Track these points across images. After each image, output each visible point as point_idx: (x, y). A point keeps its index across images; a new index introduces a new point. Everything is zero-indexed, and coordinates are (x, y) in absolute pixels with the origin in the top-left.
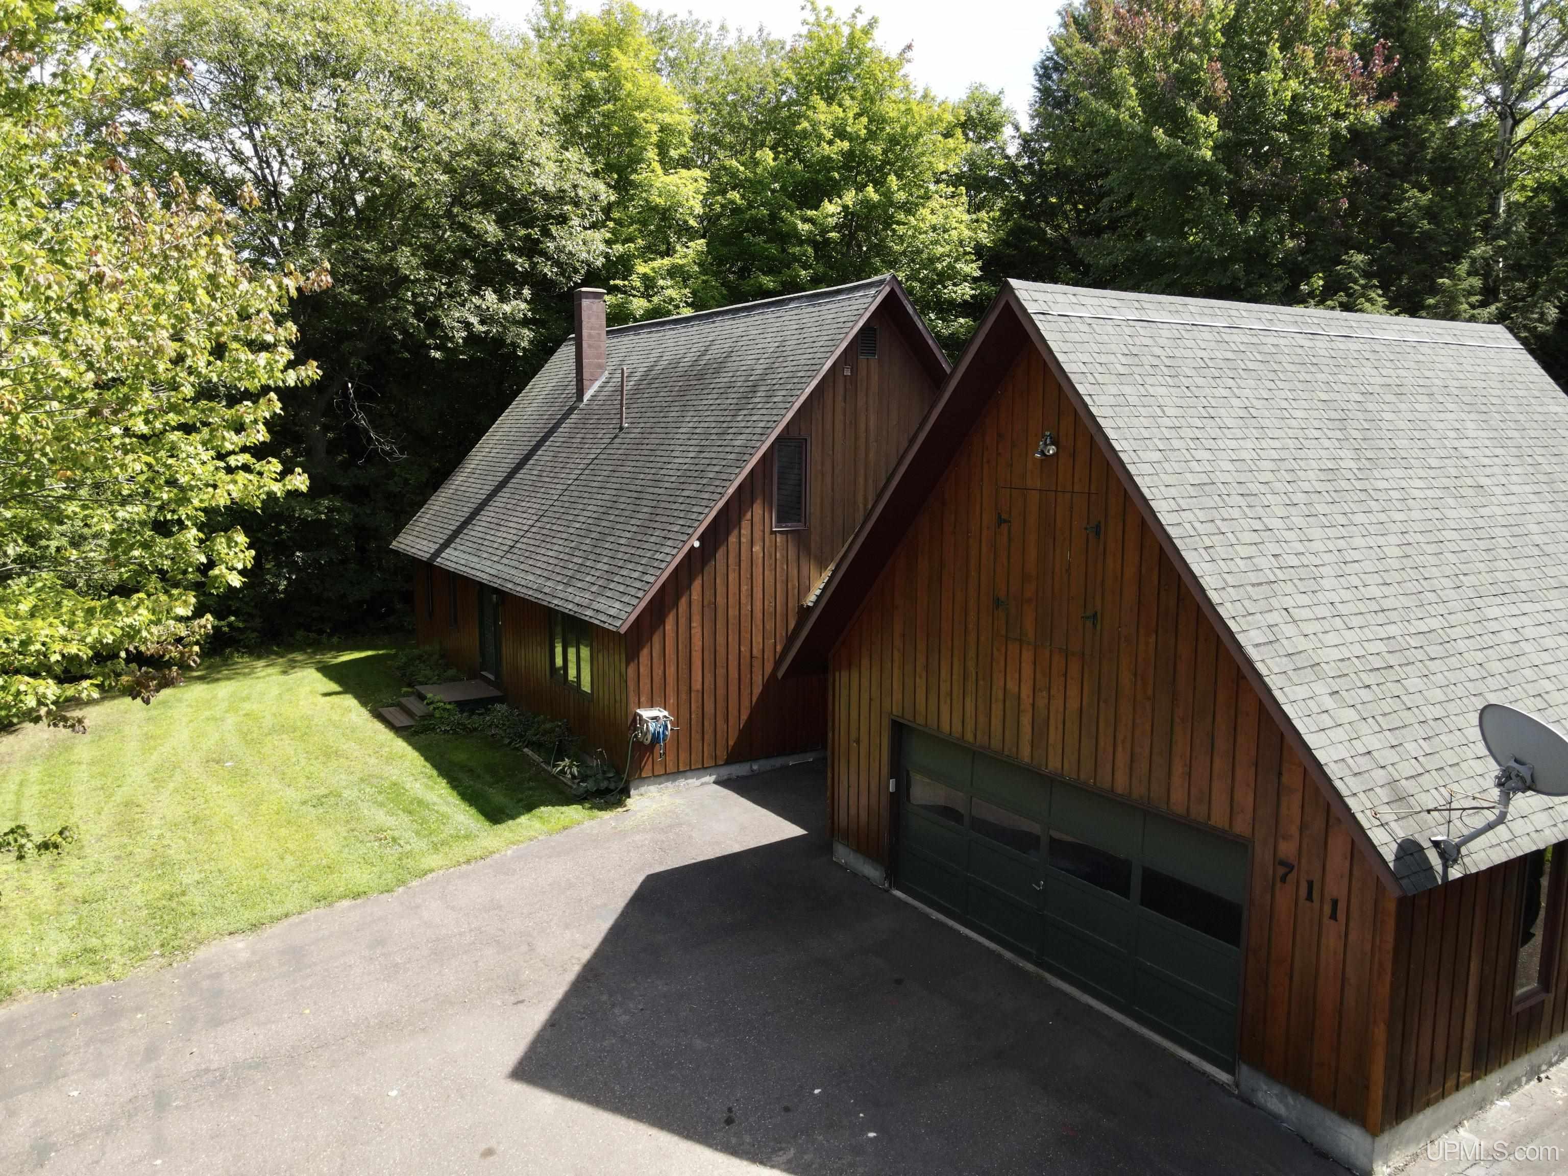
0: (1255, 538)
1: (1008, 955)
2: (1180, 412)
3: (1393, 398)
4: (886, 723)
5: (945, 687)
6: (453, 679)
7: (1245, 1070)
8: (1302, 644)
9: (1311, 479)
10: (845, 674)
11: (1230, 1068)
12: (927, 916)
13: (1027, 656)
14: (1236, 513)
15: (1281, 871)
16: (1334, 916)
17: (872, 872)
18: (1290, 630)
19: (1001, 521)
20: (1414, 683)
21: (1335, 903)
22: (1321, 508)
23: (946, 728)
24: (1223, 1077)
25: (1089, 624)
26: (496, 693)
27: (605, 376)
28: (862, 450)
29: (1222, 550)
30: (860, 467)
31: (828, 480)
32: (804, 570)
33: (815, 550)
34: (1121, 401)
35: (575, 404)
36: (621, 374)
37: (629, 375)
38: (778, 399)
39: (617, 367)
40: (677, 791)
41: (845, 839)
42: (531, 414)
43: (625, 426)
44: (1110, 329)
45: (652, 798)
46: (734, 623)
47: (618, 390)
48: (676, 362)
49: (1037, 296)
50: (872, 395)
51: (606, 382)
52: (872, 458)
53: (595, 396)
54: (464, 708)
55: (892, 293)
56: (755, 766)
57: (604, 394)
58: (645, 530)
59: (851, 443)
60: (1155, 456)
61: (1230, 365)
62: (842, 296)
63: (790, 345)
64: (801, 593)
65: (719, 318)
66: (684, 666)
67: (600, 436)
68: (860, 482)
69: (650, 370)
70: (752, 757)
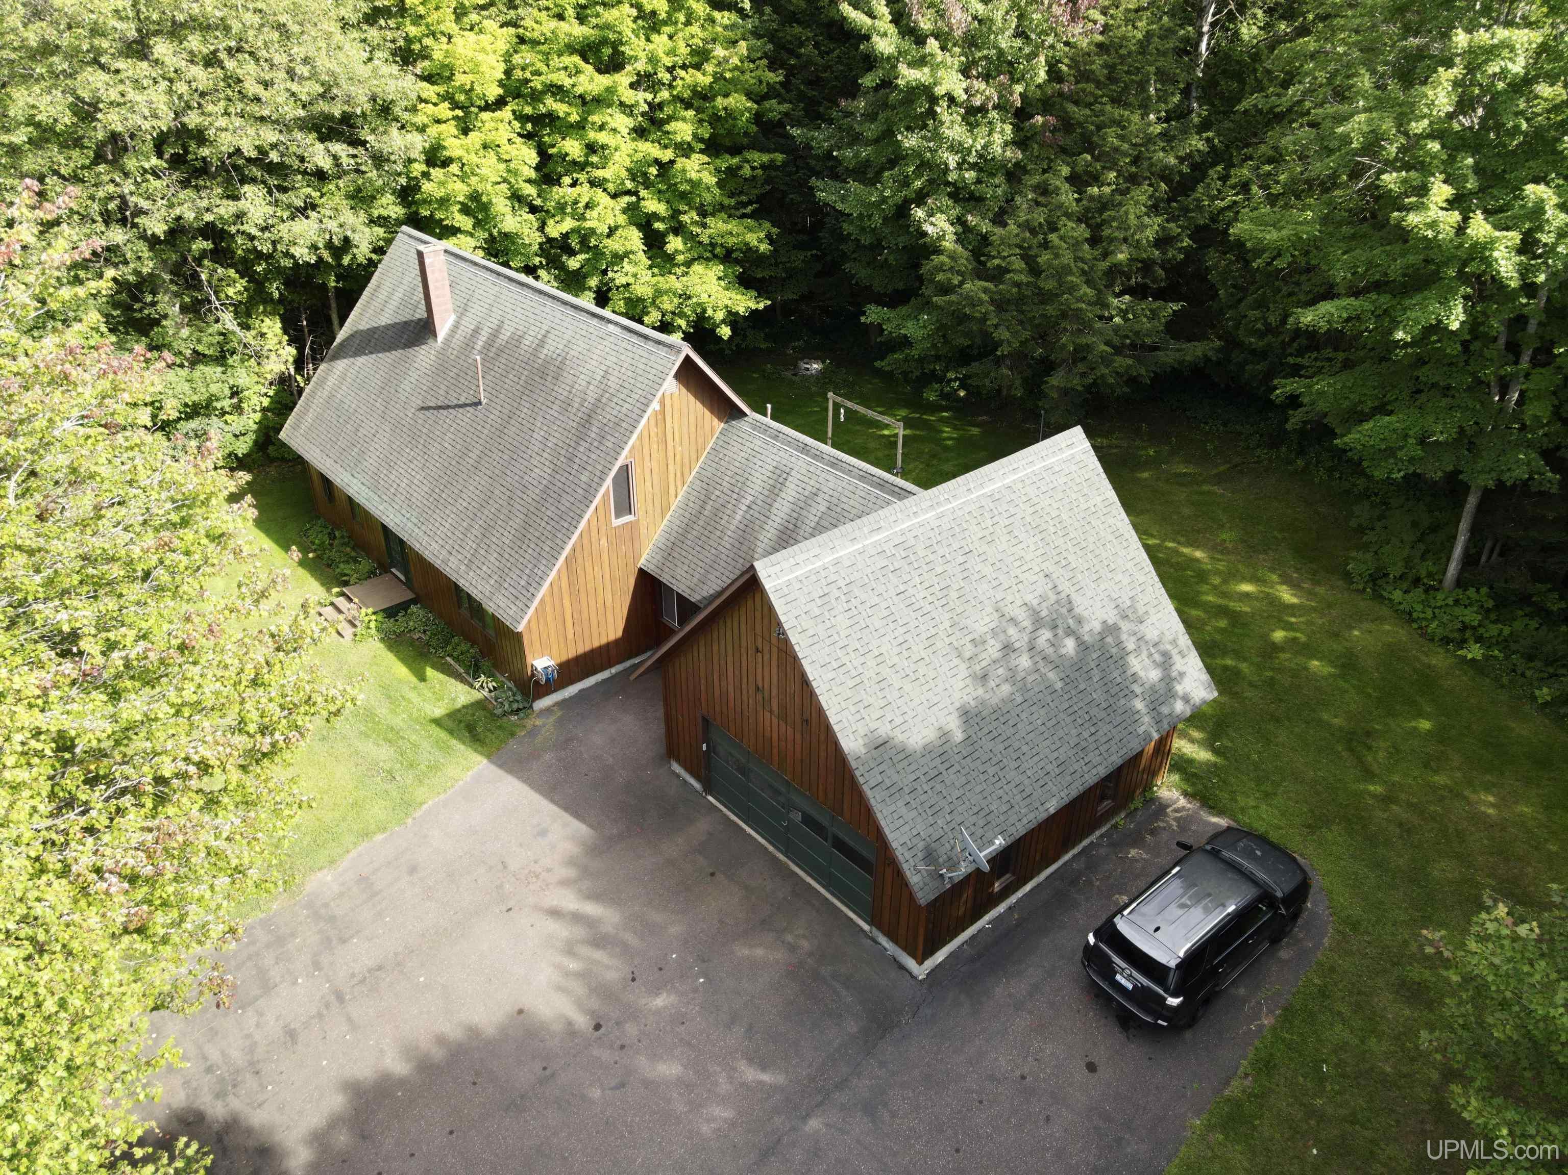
0: (881, 713)
1: (771, 848)
2: (849, 631)
4: (699, 716)
5: (731, 714)
6: (369, 575)
7: (874, 928)
8: (896, 778)
9: (919, 650)
10: (672, 678)
11: (870, 926)
12: (727, 819)
13: (775, 722)
14: (872, 699)
15: (887, 862)
17: (693, 781)
18: (890, 771)
19: (758, 650)
20: (951, 779)
22: (923, 671)
23: (732, 732)
24: (866, 927)
26: (409, 595)
27: (452, 318)
28: (671, 454)
29: (862, 731)
30: (671, 468)
31: (648, 484)
32: (636, 545)
33: (643, 531)
34: (816, 639)
35: (430, 341)
36: (468, 324)
37: (476, 331)
38: (610, 445)
39: (462, 311)
40: (564, 701)
41: (678, 761)
42: (387, 327)
43: (484, 401)
44: (814, 578)
45: (548, 710)
46: (592, 592)
47: (469, 345)
48: (517, 340)
49: (772, 570)
50: (676, 416)
51: (456, 327)
52: (678, 457)
53: (447, 341)
54: (391, 613)
55: (687, 358)
56: (614, 670)
57: (457, 341)
58: (522, 537)
59: (662, 454)
60: (831, 675)
61: (884, 572)
62: (650, 346)
63: (613, 382)
64: (635, 560)
65: (549, 302)
66: (561, 627)
67: (463, 400)
68: (671, 476)
69: (494, 335)
70: (610, 666)
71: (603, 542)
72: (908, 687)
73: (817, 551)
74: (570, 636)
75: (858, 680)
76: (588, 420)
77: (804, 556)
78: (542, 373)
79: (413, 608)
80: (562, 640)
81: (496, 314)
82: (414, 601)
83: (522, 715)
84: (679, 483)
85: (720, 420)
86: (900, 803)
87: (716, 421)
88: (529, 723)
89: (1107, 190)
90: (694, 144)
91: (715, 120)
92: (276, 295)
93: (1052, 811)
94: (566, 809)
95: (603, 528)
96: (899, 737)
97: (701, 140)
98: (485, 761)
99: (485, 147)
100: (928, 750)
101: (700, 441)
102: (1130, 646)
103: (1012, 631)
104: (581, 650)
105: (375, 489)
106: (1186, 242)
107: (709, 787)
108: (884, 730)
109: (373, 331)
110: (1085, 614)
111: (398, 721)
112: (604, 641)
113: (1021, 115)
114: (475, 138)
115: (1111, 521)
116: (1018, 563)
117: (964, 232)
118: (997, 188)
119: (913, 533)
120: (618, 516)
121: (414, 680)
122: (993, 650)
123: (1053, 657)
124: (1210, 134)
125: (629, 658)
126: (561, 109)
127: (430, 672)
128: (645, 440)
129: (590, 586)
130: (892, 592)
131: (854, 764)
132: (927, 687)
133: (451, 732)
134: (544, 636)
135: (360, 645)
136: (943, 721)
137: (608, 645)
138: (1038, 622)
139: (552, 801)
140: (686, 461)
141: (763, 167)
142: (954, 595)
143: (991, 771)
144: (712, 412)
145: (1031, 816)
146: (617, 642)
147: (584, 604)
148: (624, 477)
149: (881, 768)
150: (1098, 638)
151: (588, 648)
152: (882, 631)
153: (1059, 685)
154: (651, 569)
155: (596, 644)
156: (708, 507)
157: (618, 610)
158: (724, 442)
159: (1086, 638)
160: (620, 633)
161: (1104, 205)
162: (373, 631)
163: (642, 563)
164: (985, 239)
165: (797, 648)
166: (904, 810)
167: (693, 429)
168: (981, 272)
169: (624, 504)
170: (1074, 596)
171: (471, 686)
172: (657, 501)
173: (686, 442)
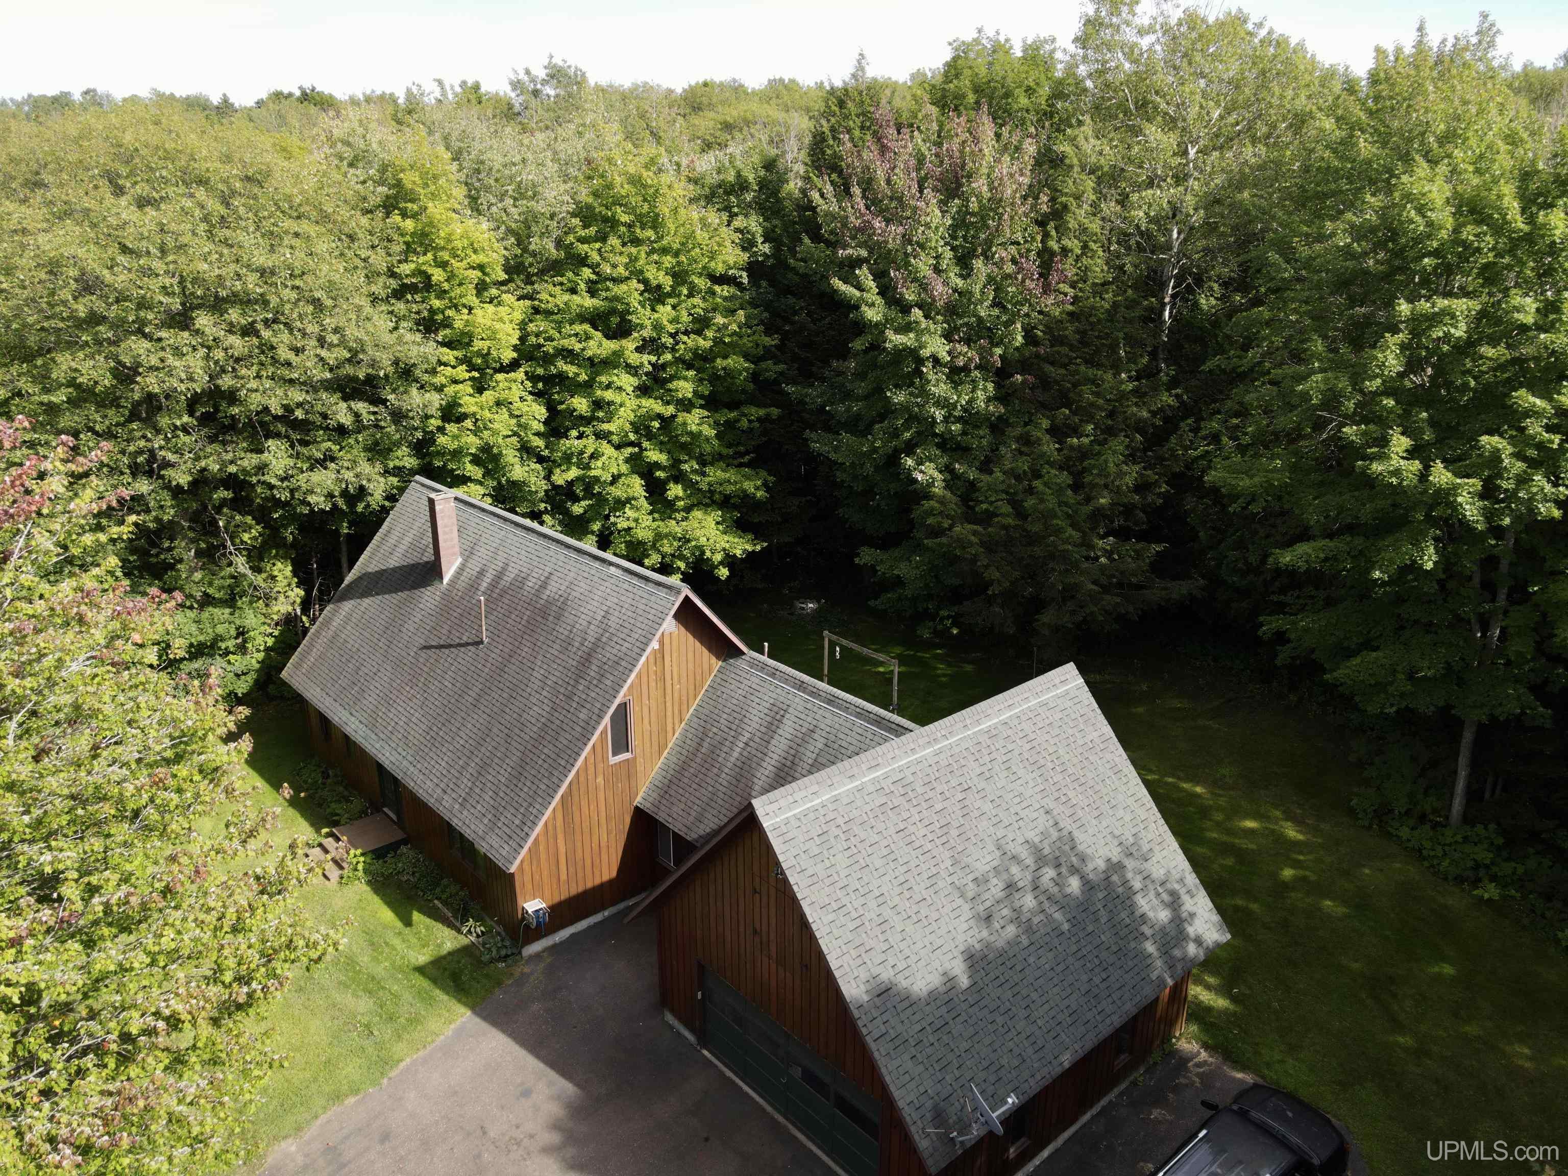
0: (883, 957)
1: (769, 1108)
2: (848, 870)
4: (695, 961)
5: (728, 959)
6: (360, 816)
8: (901, 1029)
9: (920, 890)
10: (667, 921)
13: (773, 967)
14: (873, 943)
17: (688, 1035)
18: (894, 1021)
20: (957, 1030)
22: (925, 912)
23: (729, 979)
26: (400, 835)
27: (459, 561)
28: (669, 691)
29: (864, 976)
30: (669, 704)
31: (646, 721)
32: (633, 784)
33: (640, 768)
34: (815, 879)
35: (436, 583)
36: (474, 567)
37: (482, 573)
38: (608, 683)
39: (468, 554)
40: (554, 946)
41: (672, 1011)
42: (395, 570)
43: (486, 640)
44: (812, 816)
45: (538, 956)
46: (586, 830)
47: (473, 586)
48: (521, 581)
49: (769, 808)
50: (675, 655)
51: (461, 569)
52: (676, 695)
53: (453, 582)
54: (378, 854)
55: (687, 597)
56: (606, 913)
57: (462, 584)
58: (518, 775)
59: (660, 691)
60: (831, 917)
61: (883, 809)
62: (650, 587)
63: (613, 622)
64: (632, 800)
65: (553, 546)
66: (554, 868)
67: (465, 639)
68: (669, 713)
69: (499, 577)
70: (603, 908)
71: (600, 780)
72: (910, 929)
73: (815, 788)
74: (563, 877)
75: (858, 922)
76: (587, 659)
77: (803, 793)
78: (544, 613)
79: (404, 849)
80: (555, 881)
81: (502, 556)
82: (404, 842)
83: (510, 961)
84: (677, 721)
85: (718, 658)
86: (906, 1057)
87: (714, 659)
88: (517, 971)
89: (1085, 440)
90: (694, 400)
91: (714, 379)
92: (290, 538)
93: (1067, 1065)
94: (552, 1064)
95: (600, 766)
96: (903, 983)
97: (702, 397)
98: (469, 1013)
99: (498, 404)
100: (933, 996)
101: (698, 678)
102: (1137, 884)
103: (1015, 870)
104: (574, 891)
105: (372, 727)
106: (1164, 488)
107: (704, 1039)
108: (886, 975)
109: (382, 573)
110: (1089, 851)
111: (379, 970)
112: (598, 881)
113: (1001, 375)
114: (489, 396)
115: (1109, 756)
116: (1018, 800)
117: (953, 479)
118: (982, 440)
119: (912, 770)
120: (615, 754)
121: (399, 924)
122: (996, 888)
123: (1059, 896)
124: (1179, 391)
125: (623, 900)
126: (571, 370)
127: (416, 916)
128: (644, 679)
129: (586, 825)
130: (892, 831)
131: (856, 1014)
132: (930, 929)
133: (434, 981)
134: (537, 877)
135: (346, 890)
136: (947, 966)
137: (602, 885)
138: (1041, 860)
139: (538, 1056)
140: (684, 698)
141: (759, 420)
142: (954, 833)
143: (1000, 1020)
144: (710, 650)
145: (1045, 1071)
146: (611, 882)
147: (579, 844)
148: (622, 716)
149: (885, 1017)
150: (1102, 876)
151: (581, 889)
152: (882, 871)
153: (1066, 926)
154: (647, 807)
155: (589, 885)
156: (705, 745)
157: (612, 850)
158: (722, 679)
159: (1091, 876)
160: (614, 874)
161: (1083, 454)
162: (360, 874)
163: (638, 801)
164: (972, 485)
165: (795, 888)
166: (910, 1064)
167: (691, 666)
168: (970, 516)
169: (621, 742)
170: (1076, 834)
171: (459, 931)
172: (655, 738)
173: (684, 680)
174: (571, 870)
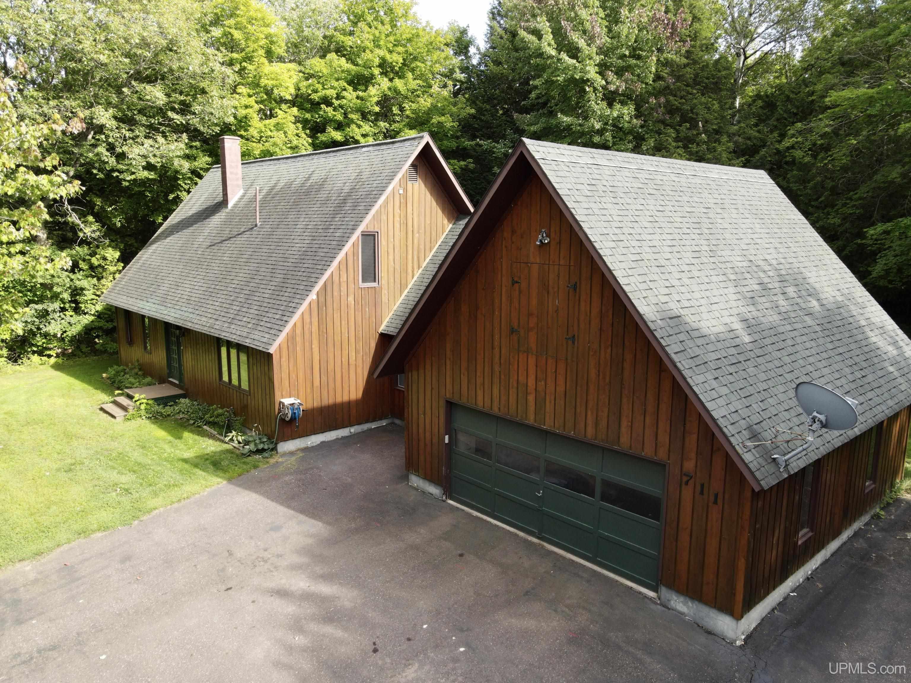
0: (667, 291)
1: (521, 534)
2: (620, 219)
3: (720, 211)
4: (442, 403)
5: (479, 381)
6: (149, 384)
7: (663, 590)
8: (698, 351)
9: (688, 257)
10: (415, 374)
11: (655, 589)
12: (470, 515)
13: (532, 361)
14: (656, 277)
15: (685, 479)
16: (715, 502)
17: (434, 490)
18: (690, 344)
19: (514, 283)
20: (751, 371)
21: (716, 496)
22: (696, 274)
23: (480, 403)
24: (651, 594)
25: (570, 342)
26: (180, 392)
27: (241, 192)
29: (653, 299)
30: (410, 246)
31: (391, 257)
32: (379, 310)
33: (385, 299)
35: (223, 210)
36: (253, 191)
37: (258, 192)
39: (249, 187)
40: (306, 450)
41: (418, 475)
42: (193, 215)
43: (259, 224)
45: (292, 453)
46: (338, 344)
47: (251, 201)
48: (289, 185)
49: (540, 149)
50: (416, 205)
51: (243, 196)
52: (416, 241)
53: (235, 206)
54: (161, 403)
55: (428, 144)
56: (353, 430)
57: (242, 204)
59: (403, 233)
60: (611, 244)
61: (641, 191)
62: (397, 145)
63: (365, 176)
64: (378, 323)
65: (317, 156)
66: (309, 372)
67: (242, 230)
68: (410, 257)
69: (272, 189)
70: (350, 425)
71: (351, 299)
74: (317, 383)
78: (307, 193)
79: (182, 400)
80: (309, 384)
81: (275, 178)
82: (184, 396)
83: (265, 454)
84: (416, 266)
85: (449, 220)
87: (446, 221)
88: (272, 461)
94: (301, 511)
95: (351, 286)
96: (690, 319)
98: (225, 482)
100: (721, 338)
101: (434, 234)
102: (862, 321)
103: (762, 274)
104: (325, 402)
105: (163, 303)
107: (449, 489)
108: (675, 308)
109: (182, 221)
110: (817, 285)
111: (147, 460)
112: (346, 399)
116: (750, 231)
120: (364, 281)
121: (170, 438)
125: (367, 421)
127: (186, 434)
128: (391, 207)
129: (338, 338)
130: (653, 207)
133: (196, 466)
134: (293, 376)
135: (129, 423)
136: (727, 319)
137: (349, 403)
138: (782, 277)
139: (289, 507)
140: (422, 247)
142: (706, 230)
144: (443, 212)
146: (357, 402)
147: (331, 356)
148: (371, 242)
149: (680, 338)
150: (835, 306)
151: (331, 401)
152: (651, 231)
153: (817, 328)
154: (390, 331)
155: (339, 400)
157: (359, 370)
160: (360, 394)
162: (143, 412)
163: (382, 329)
167: (428, 220)
169: (370, 271)
171: (221, 441)
172: (397, 276)
173: (422, 231)
174: (324, 378)
